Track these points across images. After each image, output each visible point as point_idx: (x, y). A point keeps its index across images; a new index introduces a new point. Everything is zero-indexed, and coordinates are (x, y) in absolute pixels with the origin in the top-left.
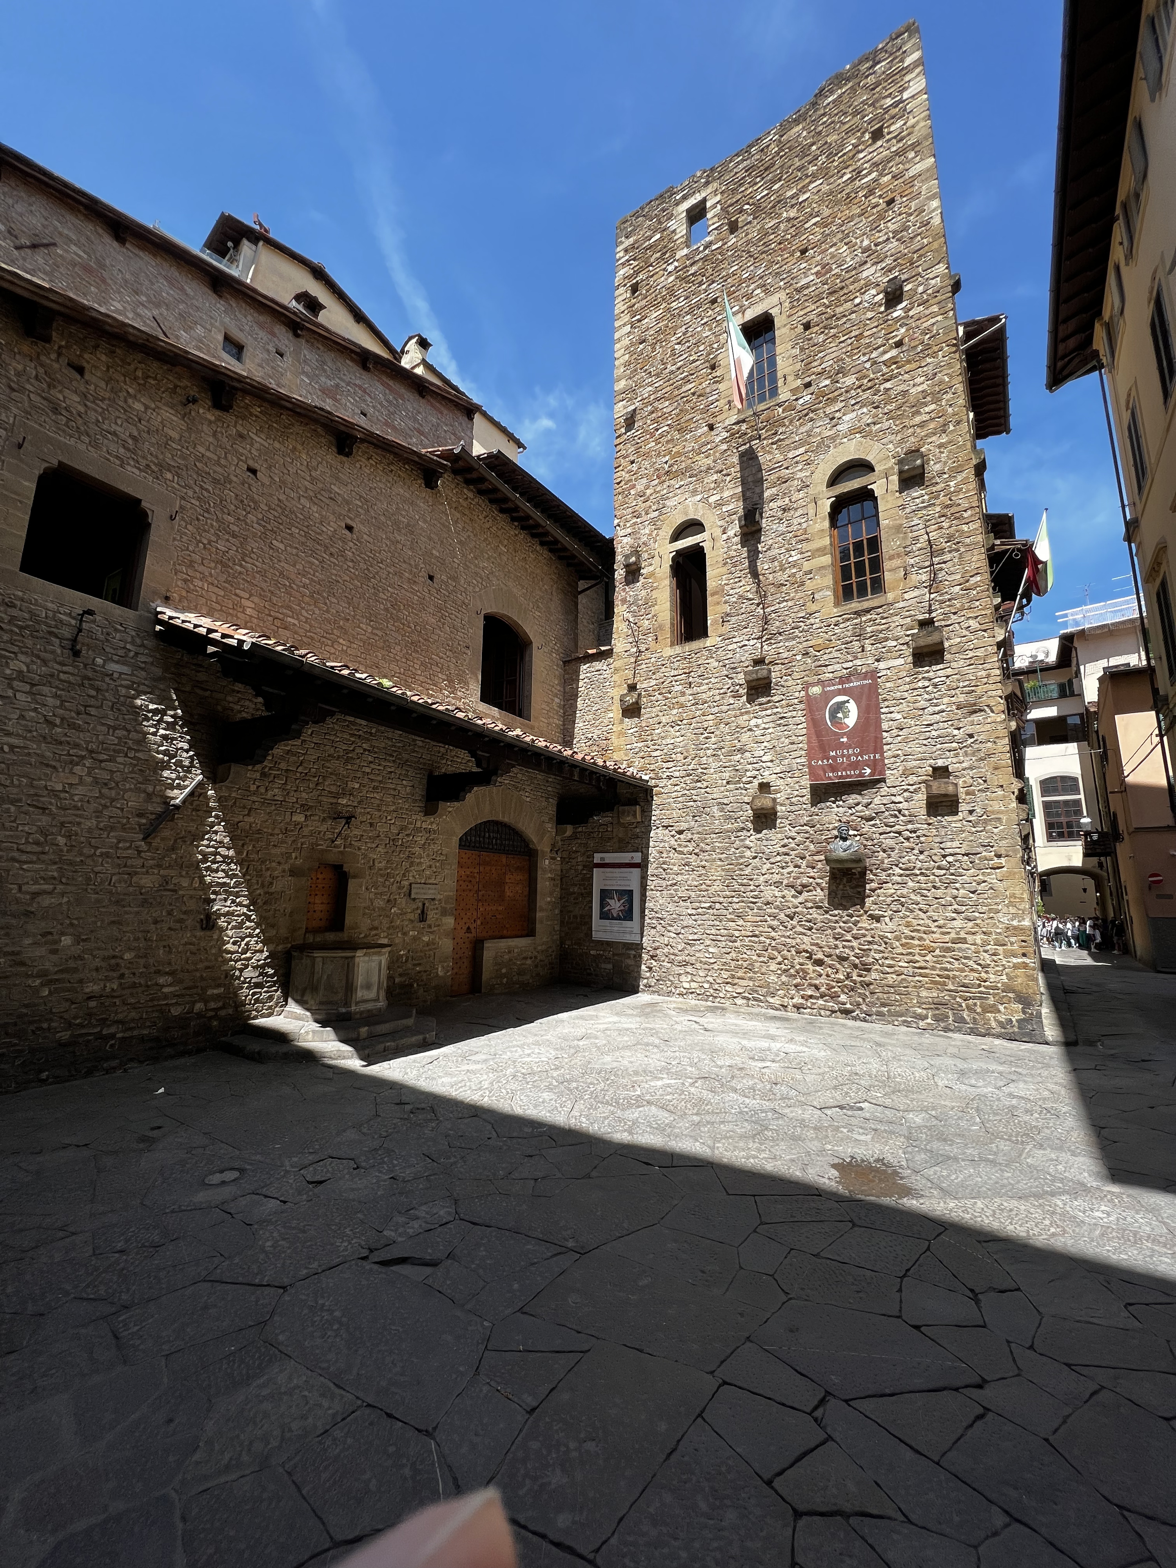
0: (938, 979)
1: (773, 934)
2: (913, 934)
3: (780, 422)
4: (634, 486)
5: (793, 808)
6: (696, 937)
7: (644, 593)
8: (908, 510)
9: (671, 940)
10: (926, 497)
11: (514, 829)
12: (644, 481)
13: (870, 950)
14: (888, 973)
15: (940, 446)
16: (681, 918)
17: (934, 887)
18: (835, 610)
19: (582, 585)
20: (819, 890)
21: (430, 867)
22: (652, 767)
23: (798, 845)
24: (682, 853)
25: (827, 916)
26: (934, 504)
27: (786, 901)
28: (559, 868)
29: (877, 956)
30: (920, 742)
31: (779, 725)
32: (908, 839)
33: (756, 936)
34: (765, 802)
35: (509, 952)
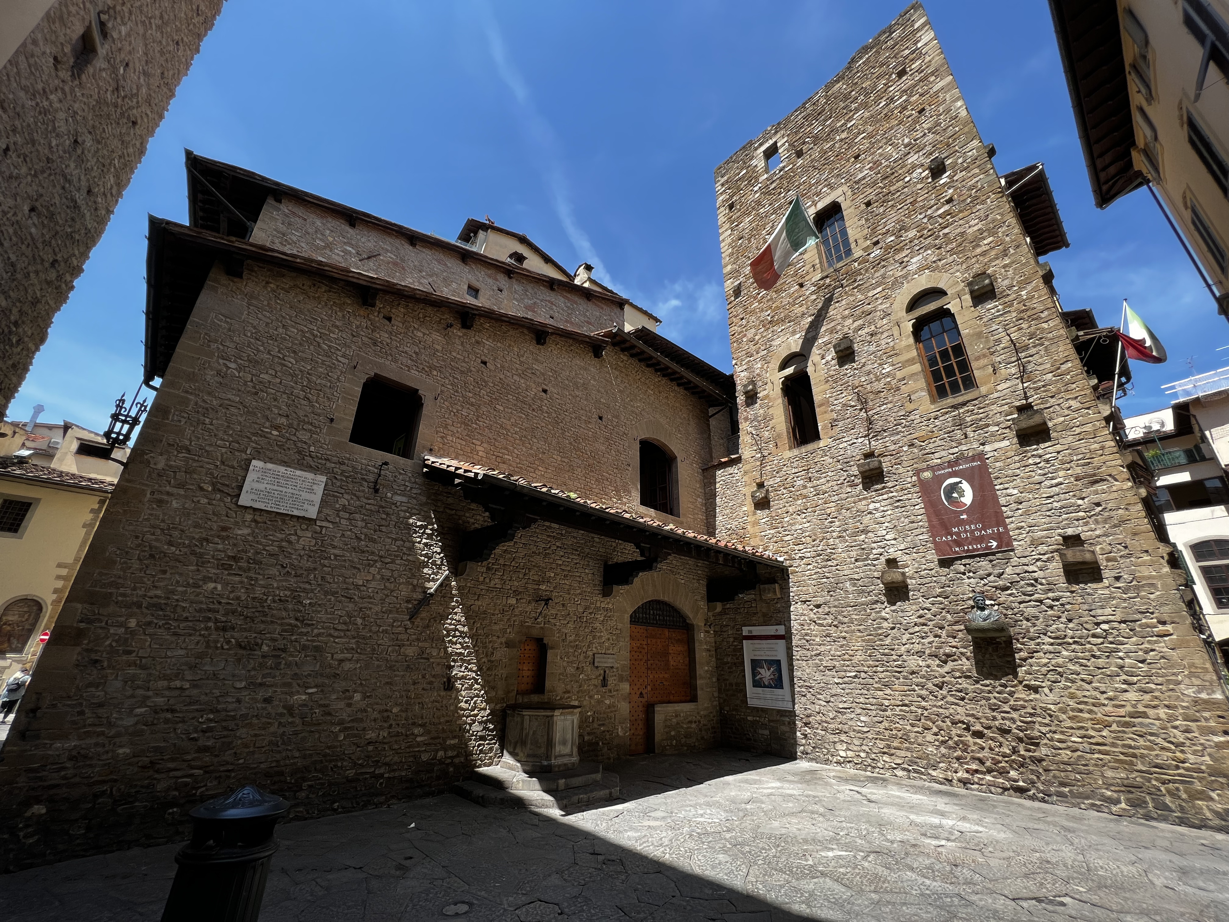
0: (1122, 757)
1: (924, 704)
2: (1080, 707)
3: (858, 272)
4: (745, 335)
5: (924, 581)
6: (845, 705)
7: (761, 411)
8: (985, 320)
9: (822, 708)
10: (1000, 307)
11: (673, 607)
12: (753, 330)
13: (1034, 723)
14: (1060, 749)
15: (1004, 267)
16: (829, 686)
17: (1094, 656)
18: (933, 407)
19: (711, 411)
20: (964, 660)
21: (609, 639)
22: (785, 550)
23: (935, 616)
24: (821, 625)
25: (978, 686)
26: (1009, 312)
27: (932, 671)
28: (713, 640)
29: (1044, 729)
30: (1044, 513)
31: (897, 507)
32: (1051, 607)
33: (906, 705)
34: (894, 576)
35: (676, 716)
